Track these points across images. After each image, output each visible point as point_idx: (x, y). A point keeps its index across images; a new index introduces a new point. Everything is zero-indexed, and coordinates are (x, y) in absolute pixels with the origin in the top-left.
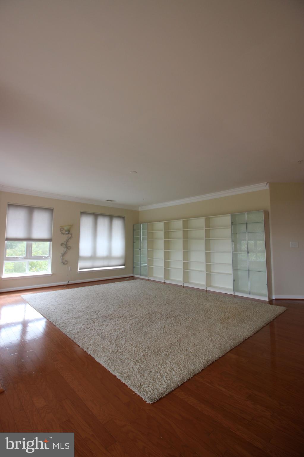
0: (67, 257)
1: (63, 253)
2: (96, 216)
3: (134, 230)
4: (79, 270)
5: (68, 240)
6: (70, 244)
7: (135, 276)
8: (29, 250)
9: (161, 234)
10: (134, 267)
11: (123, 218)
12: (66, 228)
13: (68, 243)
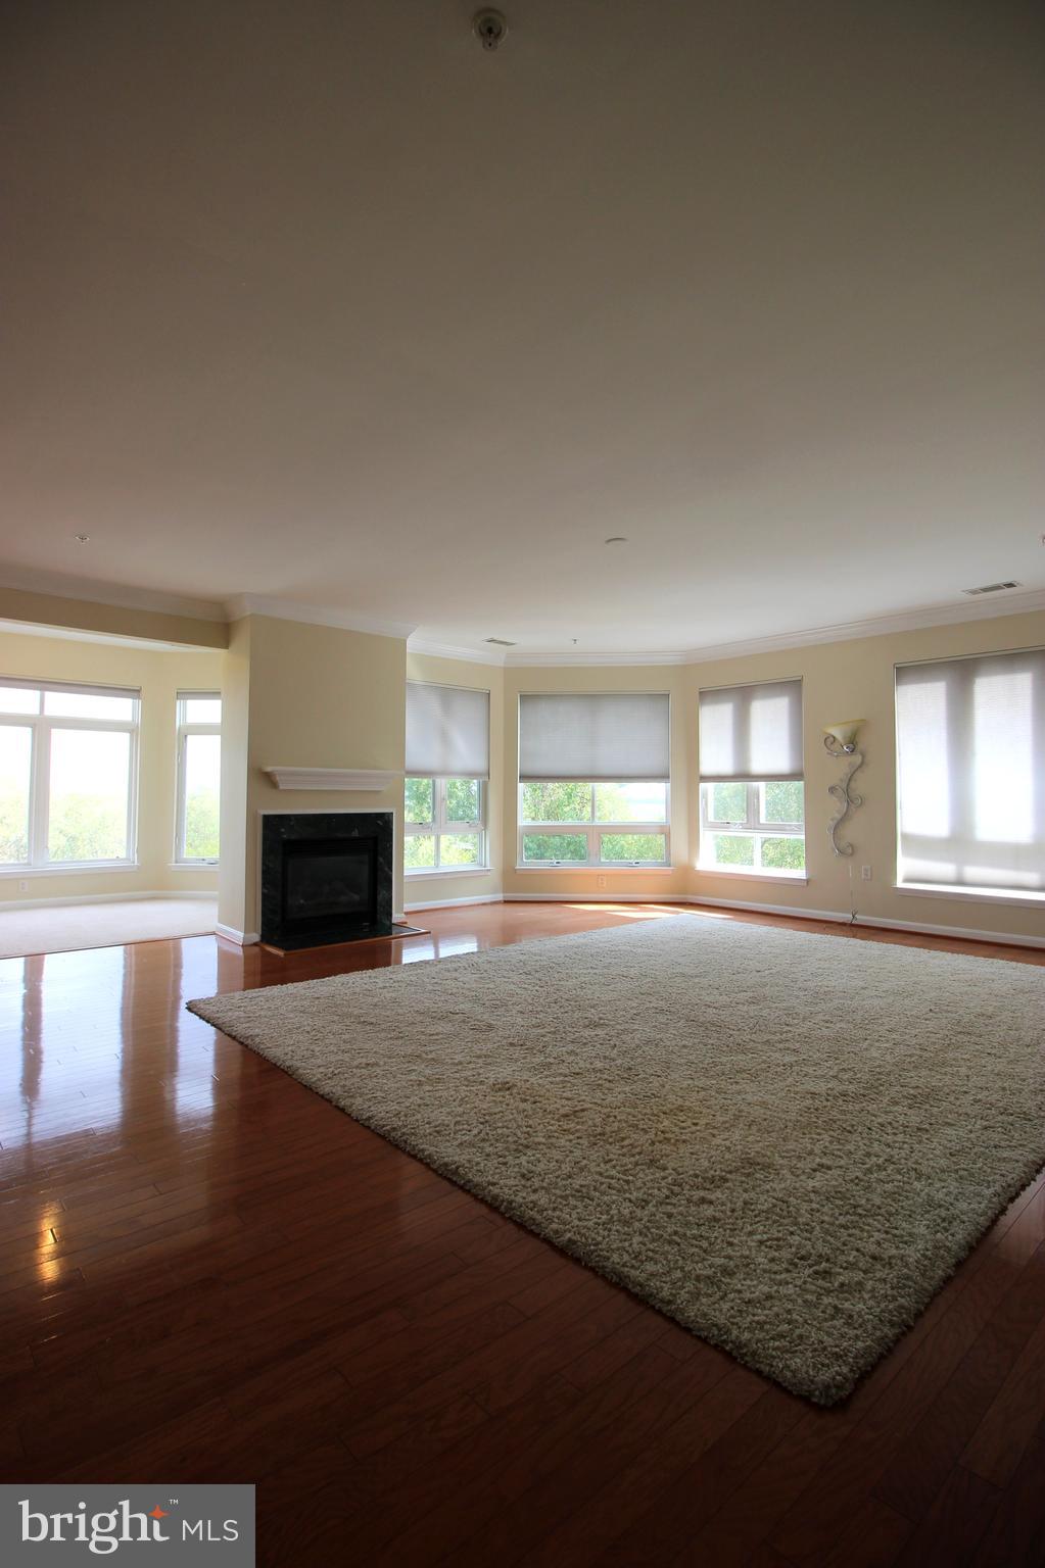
0: (852, 832)
1: (838, 818)
4: (900, 884)
5: (853, 773)
6: (861, 786)
8: (753, 804)
12: (840, 735)
13: (852, 785)
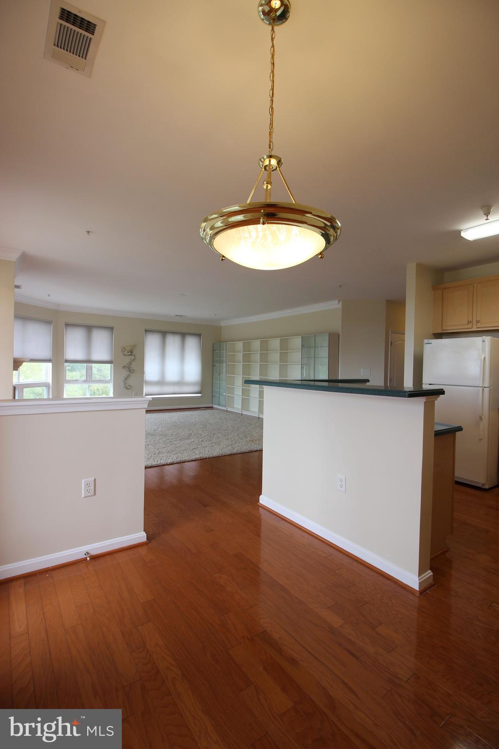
0: (131, 381)
1: (126, 377)
2: (164, 334)
3: (213, 350)
5: (131, 362)
6: (133, 366)
7: (215, 406)
8: (89, 372)
9: (240, 356)
10: (213, 396)
11: (199, 335)
12: (128, 349)
13: (131, 366)
